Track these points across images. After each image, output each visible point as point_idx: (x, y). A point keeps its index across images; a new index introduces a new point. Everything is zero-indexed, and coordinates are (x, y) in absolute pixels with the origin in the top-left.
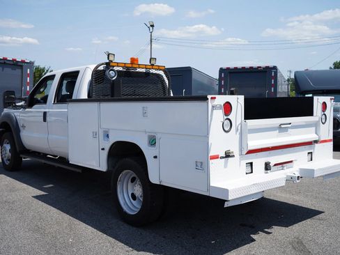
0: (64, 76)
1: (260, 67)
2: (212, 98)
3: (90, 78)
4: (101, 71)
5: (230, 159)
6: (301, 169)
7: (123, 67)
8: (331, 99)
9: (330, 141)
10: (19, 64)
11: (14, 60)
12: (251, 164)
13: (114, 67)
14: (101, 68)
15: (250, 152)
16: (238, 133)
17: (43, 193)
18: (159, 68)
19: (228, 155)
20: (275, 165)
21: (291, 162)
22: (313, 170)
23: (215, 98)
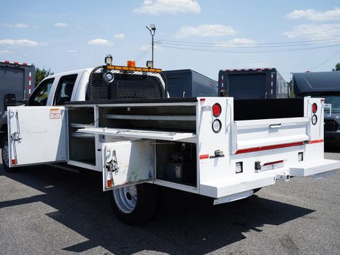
0: (63, 79)
1: (259, 69)
2: (201, 100)
3: (88, 81)
4: (98, 74)
5: (219, 158)
6: (291, 169)
7: (120, 70)
8: (322, 100)
9: (321, 141)
10: (21, 67)
11: (16, 64)
12: (241, 163)
13: (111, 70)
14: (99, 71)
15: (239, 152)
16: (228, 134)
17: (42, 193)
18: (156, 71)
19: (217, 155)
20: (265, 165)
21: (282, 161)
22: (303, 170)
23: (204, 100)
